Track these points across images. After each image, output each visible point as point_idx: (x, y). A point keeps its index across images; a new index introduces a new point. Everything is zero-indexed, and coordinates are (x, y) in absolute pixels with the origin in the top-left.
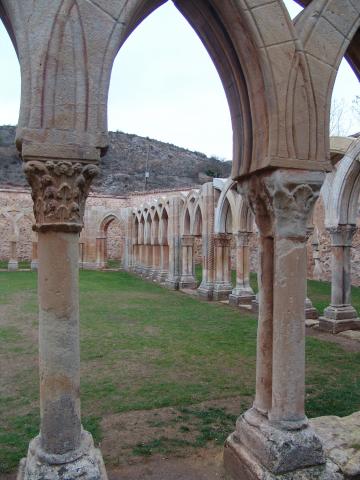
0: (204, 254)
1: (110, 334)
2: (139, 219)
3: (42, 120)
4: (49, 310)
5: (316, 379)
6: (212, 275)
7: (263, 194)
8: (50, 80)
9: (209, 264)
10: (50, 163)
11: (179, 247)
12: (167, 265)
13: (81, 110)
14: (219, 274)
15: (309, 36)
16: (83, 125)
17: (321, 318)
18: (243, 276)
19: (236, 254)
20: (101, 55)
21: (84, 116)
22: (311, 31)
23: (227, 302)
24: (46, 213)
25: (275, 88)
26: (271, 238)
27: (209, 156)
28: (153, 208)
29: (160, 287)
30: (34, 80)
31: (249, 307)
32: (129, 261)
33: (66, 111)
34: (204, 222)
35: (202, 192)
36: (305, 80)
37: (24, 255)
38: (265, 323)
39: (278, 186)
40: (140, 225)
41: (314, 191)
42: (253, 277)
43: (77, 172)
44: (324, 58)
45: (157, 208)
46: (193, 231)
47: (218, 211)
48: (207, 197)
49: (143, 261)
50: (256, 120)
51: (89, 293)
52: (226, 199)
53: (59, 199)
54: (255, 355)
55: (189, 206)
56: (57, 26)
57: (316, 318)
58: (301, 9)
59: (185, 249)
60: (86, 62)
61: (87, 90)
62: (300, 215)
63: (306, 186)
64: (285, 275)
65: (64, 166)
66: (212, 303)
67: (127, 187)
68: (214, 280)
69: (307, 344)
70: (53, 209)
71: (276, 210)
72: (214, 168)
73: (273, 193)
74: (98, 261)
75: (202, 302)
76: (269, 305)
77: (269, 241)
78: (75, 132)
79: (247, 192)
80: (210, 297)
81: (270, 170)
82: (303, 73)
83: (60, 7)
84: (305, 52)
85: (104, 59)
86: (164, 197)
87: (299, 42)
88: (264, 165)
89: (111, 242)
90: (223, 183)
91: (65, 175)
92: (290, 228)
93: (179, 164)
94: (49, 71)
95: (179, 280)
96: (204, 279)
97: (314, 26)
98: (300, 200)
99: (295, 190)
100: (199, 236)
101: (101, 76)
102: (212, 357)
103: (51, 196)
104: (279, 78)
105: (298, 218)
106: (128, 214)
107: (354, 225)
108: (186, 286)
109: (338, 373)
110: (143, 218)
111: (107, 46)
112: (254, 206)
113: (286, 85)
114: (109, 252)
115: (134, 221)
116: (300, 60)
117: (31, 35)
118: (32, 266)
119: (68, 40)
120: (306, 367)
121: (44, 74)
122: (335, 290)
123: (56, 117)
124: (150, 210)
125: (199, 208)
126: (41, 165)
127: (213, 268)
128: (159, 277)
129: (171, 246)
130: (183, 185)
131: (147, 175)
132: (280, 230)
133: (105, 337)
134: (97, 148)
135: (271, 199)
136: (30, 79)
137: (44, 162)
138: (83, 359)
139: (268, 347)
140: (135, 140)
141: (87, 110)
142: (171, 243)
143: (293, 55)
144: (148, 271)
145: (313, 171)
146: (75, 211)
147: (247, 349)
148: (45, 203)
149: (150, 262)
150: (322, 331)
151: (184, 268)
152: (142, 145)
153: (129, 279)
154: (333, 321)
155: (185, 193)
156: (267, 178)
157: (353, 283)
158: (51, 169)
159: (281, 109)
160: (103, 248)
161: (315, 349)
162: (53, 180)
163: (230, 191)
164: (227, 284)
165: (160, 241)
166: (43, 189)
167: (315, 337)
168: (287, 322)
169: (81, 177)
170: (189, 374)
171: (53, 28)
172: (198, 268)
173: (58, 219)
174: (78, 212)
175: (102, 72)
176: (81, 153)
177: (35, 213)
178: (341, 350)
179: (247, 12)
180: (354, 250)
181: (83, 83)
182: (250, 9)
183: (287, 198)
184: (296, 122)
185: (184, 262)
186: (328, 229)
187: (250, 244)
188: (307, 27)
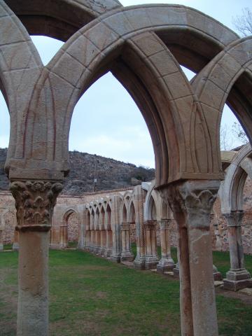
0: (138, 236)
1: (71, 299)
2: (91, 212)
3: (24, 153)
4: (26, 289)
5: (226, 329)
6: (144, 251)
7: (178, 198)
8: (30, 126)
9: (142, 243)
10: (29, 182)
11: (119, 231)
12: (111, 245)
13: (50, 146)
14: (148, 250)
15: (201, 92)
16: (52, 156)
17: (224, 279)
18: (166, 251)
19: (160, 234)
20: (64, 109)
21: (52, 150)
22: (202, 89)
23: (156, 270)
24: (25, 218)
25: (182, 126)
26: (186, 229)
27: (138, 166)
28: (100, 204)
29: (107, 261)
30: (19, 127)
31: (172, 273)
32: (84, 242)
33: (41, 147)
34: (137, 213)
35: (134, 192)
36: (202, 120)
37: (8, 239)
38: (185, 291)
39: (188, 193)
40: (91, 216)
41: (214, 194)
42: (174, 251)
43: (48, 188)
44: (212, 105)
45: (103, 204)
46: (129, 220)
47: (146, 205)
48: (138, 196)
49: (94, 242)
50: (170, 148)
51: (54, 267)
52: (151, 196)
53: (35, 208)
54: (179, 311)
55: (126, 202)
56: (36, 92)
57: (221, 280)
58: (195, 74)
59: (123, 233)
60: (54, 114)
61: (55, 132)
62: (205, 211)
63: (208, 191)
64: (198, 255)
65: (38, 185)
66: (145, 272)
67: (82, 189)
68: (146, 255)
69: (217, 300)
70: (30, 215)
71: (188, 209)
72: (142, 175)
73: (185, 197)
74: (62, 243)
75: (138, 271)
76: (187, 277)
77: (184, 230)
78: (46, 161)
79: (167, 197)
80: (143, 267)
81: (182, 181)
82: (200, 115)
83: (38, 80)
84: (200, 102)
85: (66, 112)
86: (108, 196)
87: (196, 96)
88: (178, 178)
89: (70, 229)
90: (148, 185)
91: (40, 191)
92: (198, 221)
93: (118, 172)
94: (29, 120)
95: (120, 255)
96: (138, 254)
97: (204, 86)
98: (204, 201)
99: (200, 194)
100: (134, 223)
101: (64, 123)
102: (148, 314)
103: (29, 206)
104: (184, 119)
105: (203, 213)
106: (83, 209)
107: (241, 211)
108: (125, 259)
109: (242, 324)
110: (93, 211)
111: (69, 103)
112: (172, 206)
113: (189, 124)
114: (69, 236)
115: (87, 214)
116: (197, 107)
117: (18, 98)
118: (14, 247)
119: (42, 100)
120: (218, 319)
121: (26, 123)
122: (233, 258)
123: (33, 151)
124: (98, 206)
125: (132, 203)
126: (22, 185)
127: (144, 245)
128: (106, 254)
129: (114, 231)
130: (120, 187)
131: (95, 180)
132: (191, 223)
133: (67, 302)
134: (62, 171)
135: (184, 201)
136: (16, 126)
137: (25, 182)
138: (51, 321)
139: (189, 308)
140: (87, 157)
141: (55, 145)
142: (113, 229)
143: (192, 104)
144: (98, 249)
145: (211, 180)
146: (46, 216)
147: (172, 306)
148: (25, 211)
149: (99, 243)
150: (226, 290)
151: (124, 246)
152: (92, 160)
153: (84, 255)
154: (234, 282)
155: (123, 193)
156: (180, 187)
157: (245, 251)
158: (29, 187)
159: (187, 140)
160: (65, 234)
161: (222, 305)
162: (31, 195)
163: (154, 191)
164: (155, 257)
165: (106, 228)
166: (23, 201)
167: (222, 295)
168: (201, 289)
169: (50, 192)
170: (130, 329)
171: (33, 93)
172: (133, 246)
173: (34, 222)
174: (48, 217)
175: (65, 120)
176: (51, 175)
177: (18, 218)
178: (242, 305)
179: (160, 79)
180: (243, 228)
181: (52, 127)
182: (162, 76)
183: (194, 200)
184: (197, 148)
185: (123, 242)
186: (224, 215)
187: (170, 228)
188: (200, 86)
